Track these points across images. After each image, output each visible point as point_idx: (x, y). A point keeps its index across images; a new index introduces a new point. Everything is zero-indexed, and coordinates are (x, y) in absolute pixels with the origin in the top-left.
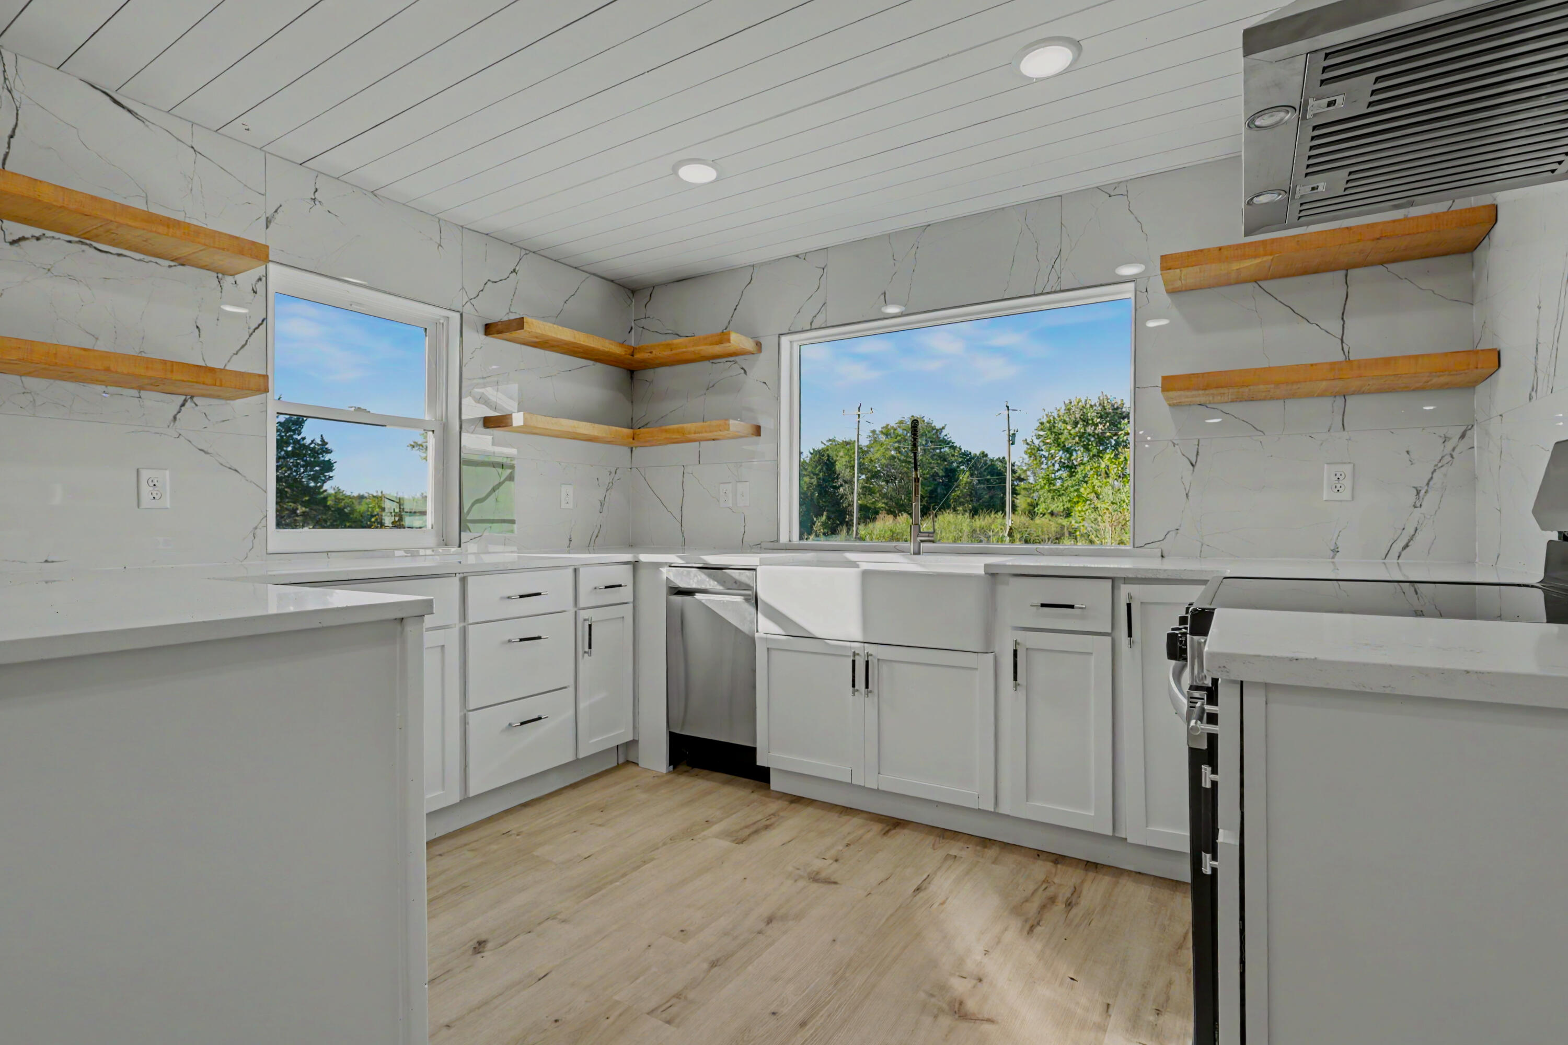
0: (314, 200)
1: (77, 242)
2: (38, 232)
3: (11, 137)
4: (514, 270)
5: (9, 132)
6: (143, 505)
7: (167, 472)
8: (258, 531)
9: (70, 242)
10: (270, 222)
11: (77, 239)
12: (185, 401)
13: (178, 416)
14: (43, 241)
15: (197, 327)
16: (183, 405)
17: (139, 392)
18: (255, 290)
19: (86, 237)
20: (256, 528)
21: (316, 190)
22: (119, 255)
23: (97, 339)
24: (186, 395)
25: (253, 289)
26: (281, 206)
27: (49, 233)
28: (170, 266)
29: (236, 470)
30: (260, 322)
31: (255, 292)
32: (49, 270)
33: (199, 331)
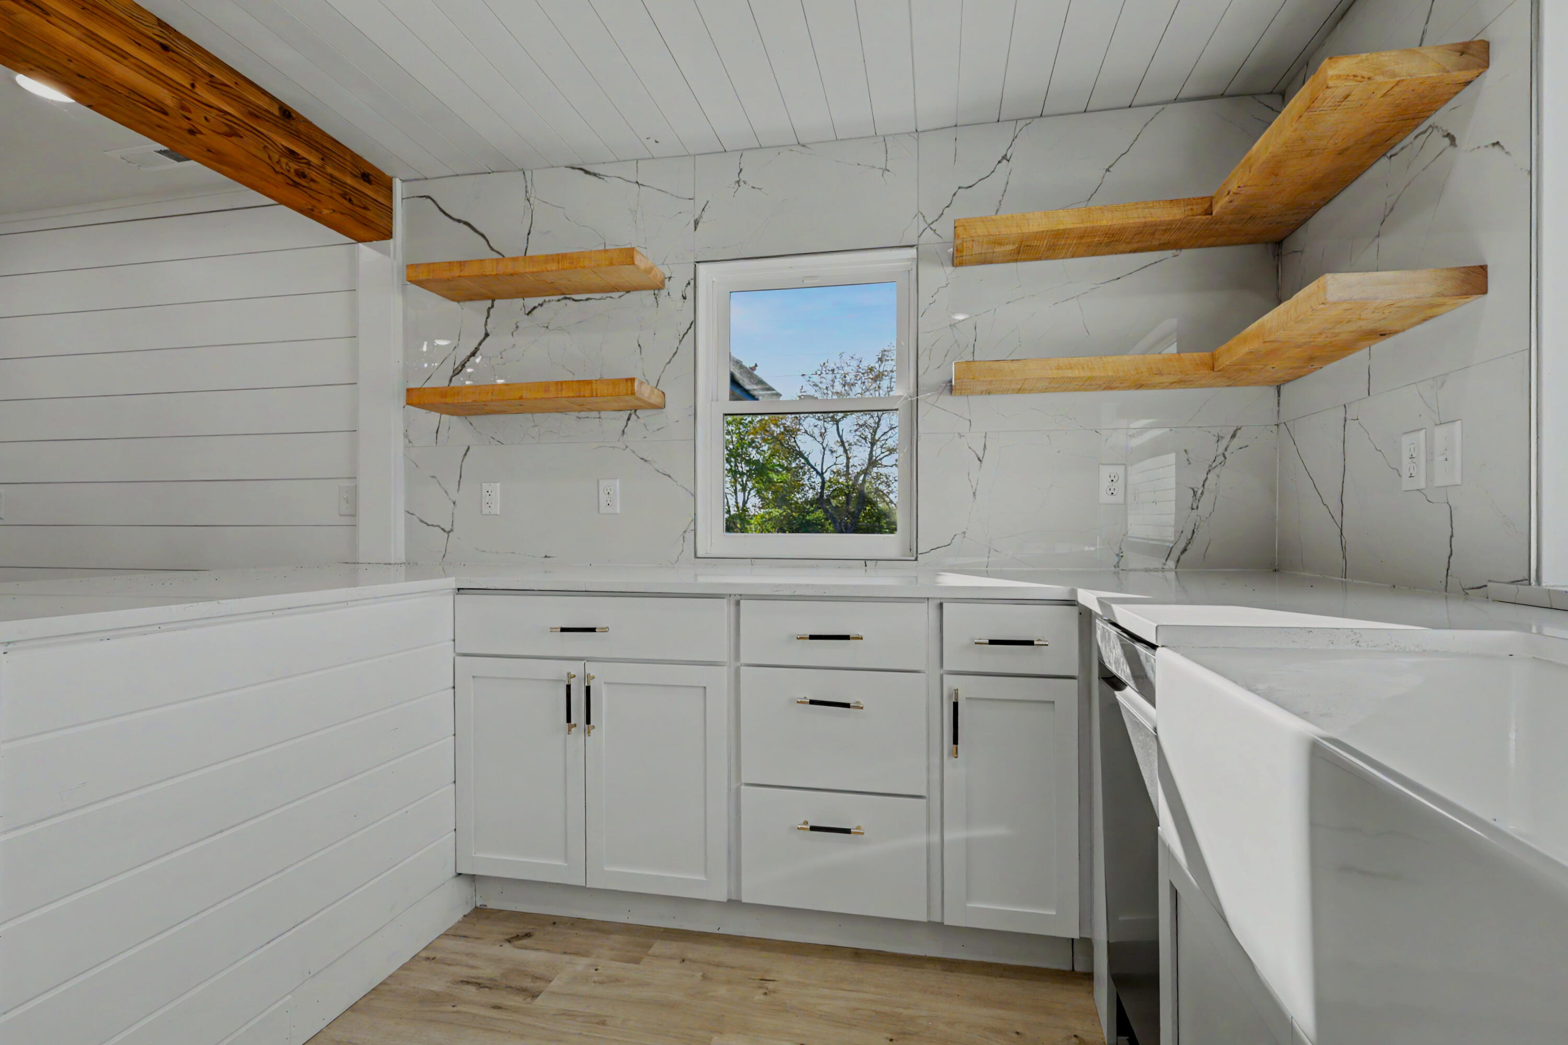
0: (738, 182)
1: (562, 299)
2: (540, 300)
3: (529, 234)
4: (1004, 157)
5: (527, 232)
6: (602, 511)
7: (618, 482)
8: (686, 535)
9: (559, 300)
10: (698, 223)
11: (562, 296)
12: (630, 415)
13: (625, 430)
14: (545, 305)
15: (639, 345)
16: (629, 419)
17: (600, 414)
18: (684, 296)
19: (565, 293)
20: (685, 532)
21: (741, 170)
22: (587, 299)
23: (574, 374)
24: (631, 410)
25: (683, 296)
26: (708, 202)
27: (547, 298)
28: (620, 297)
29: (669, 476)
30: (688, 326)
31: (685, 298)
32: (547, 327)
33: (641, 349)
